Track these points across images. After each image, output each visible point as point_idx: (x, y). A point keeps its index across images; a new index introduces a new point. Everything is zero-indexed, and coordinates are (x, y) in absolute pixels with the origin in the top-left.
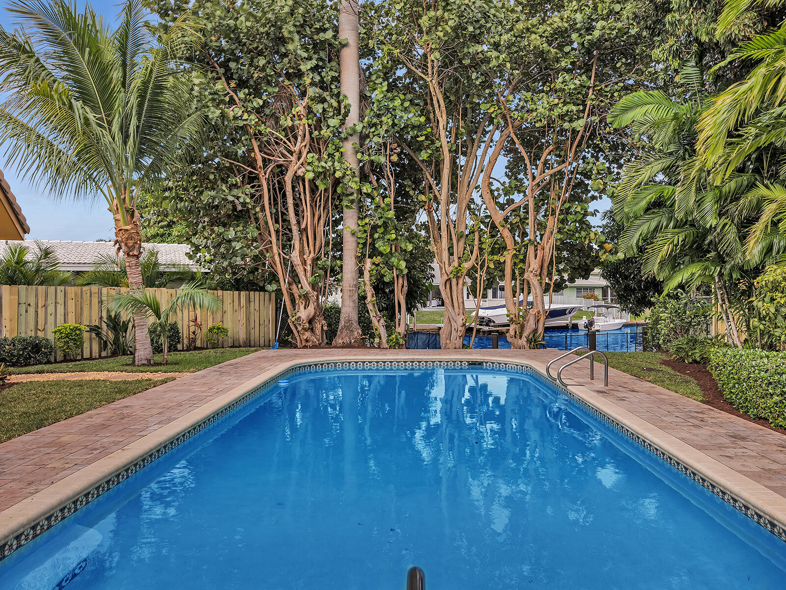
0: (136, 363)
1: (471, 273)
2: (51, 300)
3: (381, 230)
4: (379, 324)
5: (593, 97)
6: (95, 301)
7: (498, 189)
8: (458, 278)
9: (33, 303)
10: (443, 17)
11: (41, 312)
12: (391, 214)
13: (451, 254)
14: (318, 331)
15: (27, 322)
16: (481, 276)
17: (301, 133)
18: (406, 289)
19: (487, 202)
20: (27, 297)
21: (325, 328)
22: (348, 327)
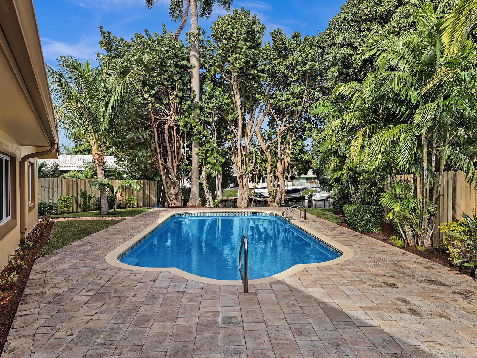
0: (102, 213)
1: (252, 172)
2: (55, 185)
3: (210, 152)
4: (209, 196)
5: (306, 94)
6: (75, 185)
7: (264, 133)
8: (246, 175)
9: (47, 186)
10: (239, 58)
11: (51, 191)
12: (215, 145)
13: (242, 163)
14: (179, 200)
15: (45, 195)
16: (256, 173)
17: (173, 107)
18: (221, 179)
19: (259, 139)
20: (45, 183)
21: (183, 198)
22: (194, 198)
